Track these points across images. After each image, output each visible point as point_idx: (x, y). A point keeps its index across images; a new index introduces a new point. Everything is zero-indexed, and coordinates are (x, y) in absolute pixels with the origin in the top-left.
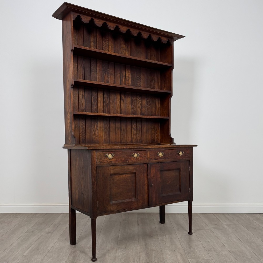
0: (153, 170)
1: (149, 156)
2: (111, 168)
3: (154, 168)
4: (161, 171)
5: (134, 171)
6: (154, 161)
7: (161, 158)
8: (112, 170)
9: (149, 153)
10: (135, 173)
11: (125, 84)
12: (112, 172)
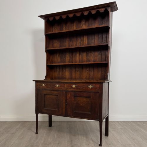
0: (69, 95)
1: (66, 86)
2: (45, 91)
3: (70, 94)
4: (75, 96)
5: (57, 94)
6: (69, 90)
7: (74, 89)
8: (45, 92)
9: (66, 85)
10: (57, 95)
11: (83, 45)
12: (45, 93)
